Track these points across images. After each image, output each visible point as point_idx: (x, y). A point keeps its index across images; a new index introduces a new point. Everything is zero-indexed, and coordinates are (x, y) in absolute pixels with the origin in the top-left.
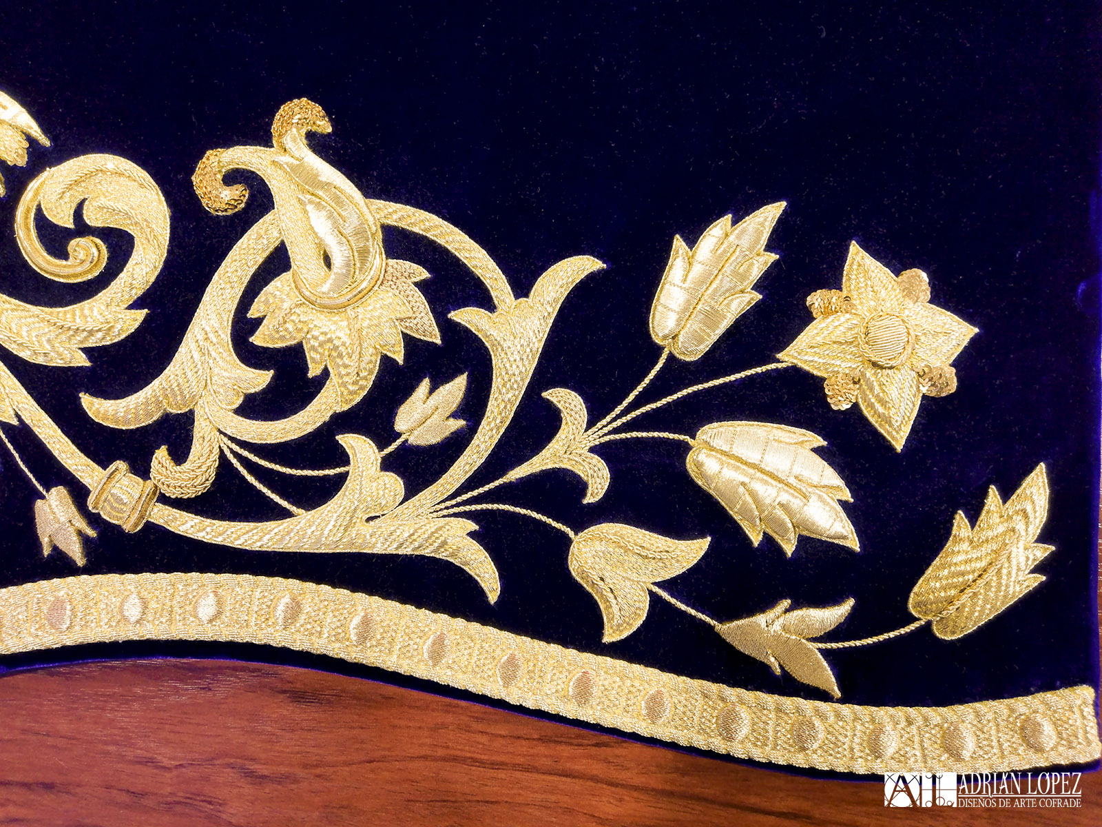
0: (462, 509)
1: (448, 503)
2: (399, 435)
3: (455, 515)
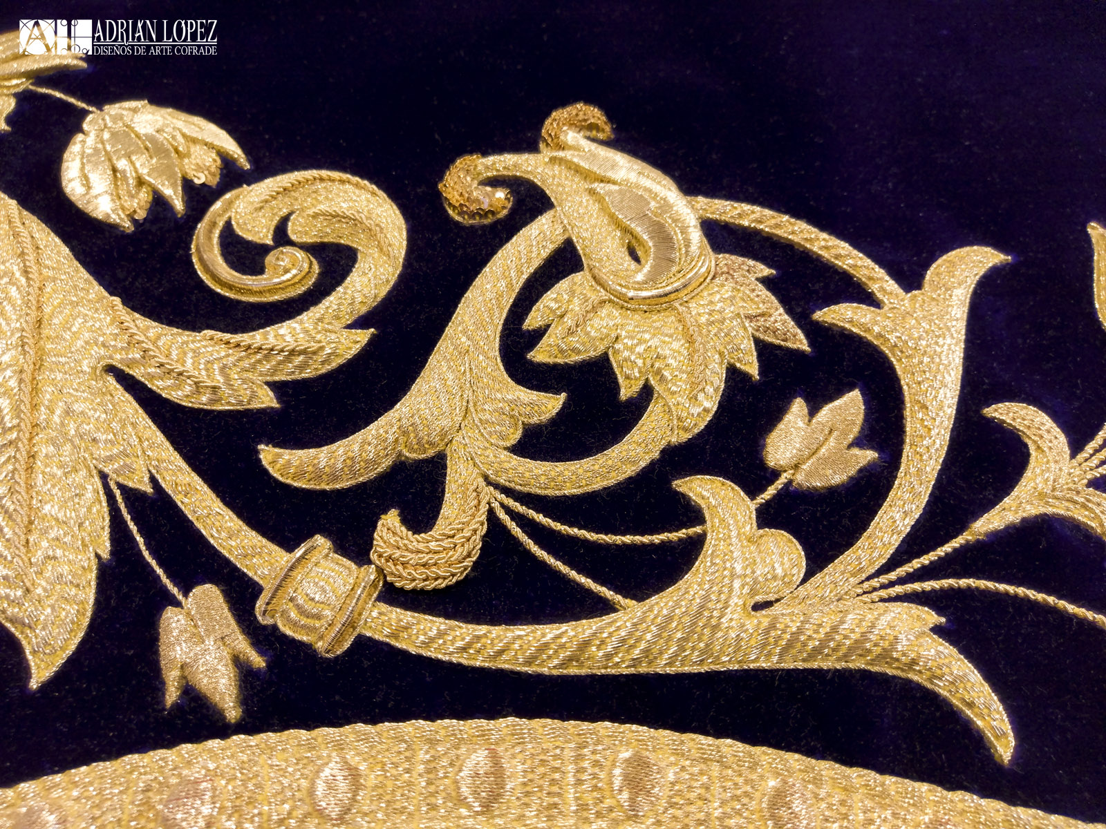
0: (909, 587)
1: (884, 579)
2: (775, 474)
3: (900, 598)
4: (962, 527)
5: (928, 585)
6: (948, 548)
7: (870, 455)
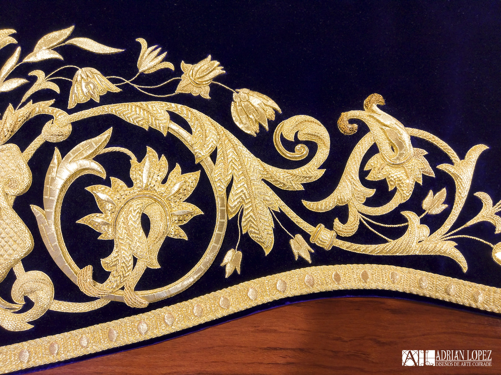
0: (451, 237)
1: (446, 236)
2: (425, 211)
3: (449, 240)
4: (465, 223)
5: (455, 237)
6: (460, 228)
7: (447, 206)
